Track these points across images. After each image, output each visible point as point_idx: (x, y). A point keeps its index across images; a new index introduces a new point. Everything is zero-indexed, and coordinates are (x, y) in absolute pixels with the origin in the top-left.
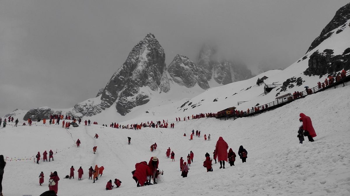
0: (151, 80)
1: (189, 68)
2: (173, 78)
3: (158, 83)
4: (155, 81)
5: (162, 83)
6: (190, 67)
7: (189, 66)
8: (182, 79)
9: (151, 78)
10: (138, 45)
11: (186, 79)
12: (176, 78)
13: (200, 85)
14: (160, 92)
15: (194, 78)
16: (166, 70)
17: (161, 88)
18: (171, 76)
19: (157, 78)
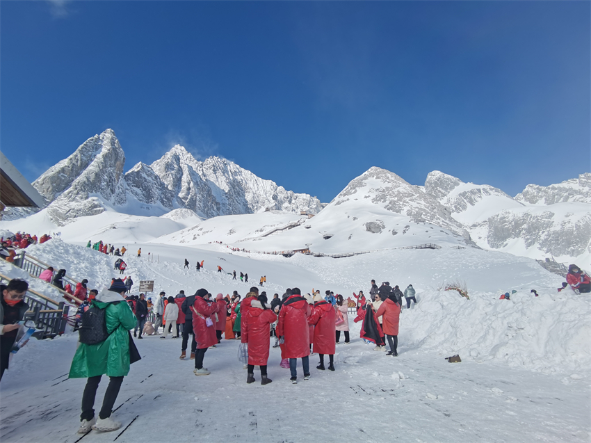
0: (104, 186)
1: (152, 180)
2: (131, 188)
3: (113, 191)
4: (109, 188)
5: (117, 191)
8: (142, 191)
10: (92, 140)
11: (146, 192)
12: (135, 189)
13: (163, 202)
14: (114, 203)
15: (156, 193)
16: (122, 177)
17: (115, 198)
18: (128, 186)
19: (112, 185)
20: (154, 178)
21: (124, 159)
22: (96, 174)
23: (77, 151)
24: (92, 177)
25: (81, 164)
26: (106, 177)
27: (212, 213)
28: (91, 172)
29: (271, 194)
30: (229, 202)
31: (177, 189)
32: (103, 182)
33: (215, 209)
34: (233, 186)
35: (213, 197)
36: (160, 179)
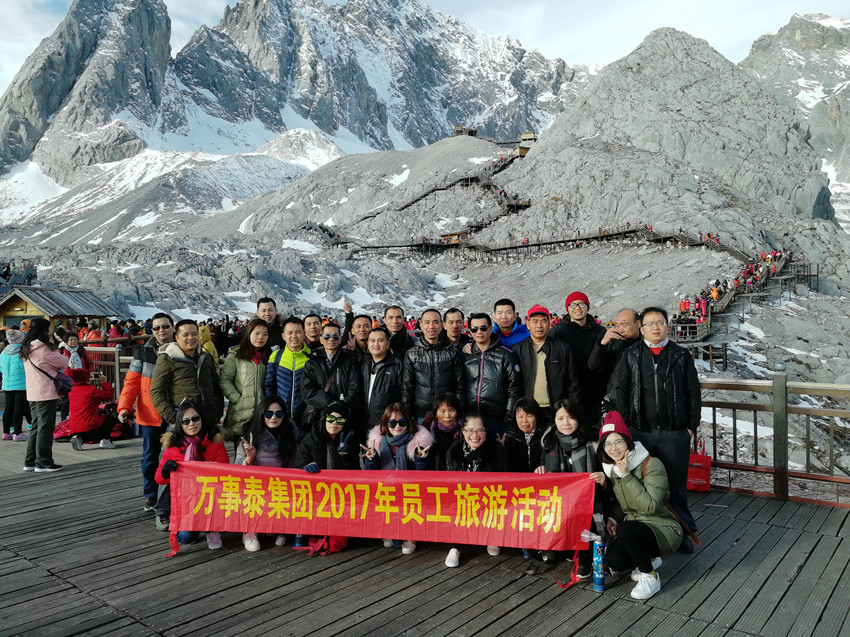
0: (136, 91)
1: (233, 66)
2: (192, 89)
3: (155, 101)
4: (148, 95)
5: (165, 100)
6: (236, 65)
7: (232, 62)
8: (216, 95)
9: (138, 84)
11: (225, 96)
12: (200, 90)
13: (261, 115)
14: (163, 127)
15: (246, 96)
16: (171, 65)
17: (163, 115)
18: (187, 85)
19: (151, 87)
20: (236, 61)
21: (168, 21)
22: (116, 65)
24: (110, 73)
25: (84, 45)
26: (137, 71)
27: (371, 130)
28: (105, 62)
29: (508, 72)
30: (407, 100)
31: (289, 81)
32: (133, 83)
33: (376, 120)
34: (414, 58)
35: (371, 91)
36: (249, 61)
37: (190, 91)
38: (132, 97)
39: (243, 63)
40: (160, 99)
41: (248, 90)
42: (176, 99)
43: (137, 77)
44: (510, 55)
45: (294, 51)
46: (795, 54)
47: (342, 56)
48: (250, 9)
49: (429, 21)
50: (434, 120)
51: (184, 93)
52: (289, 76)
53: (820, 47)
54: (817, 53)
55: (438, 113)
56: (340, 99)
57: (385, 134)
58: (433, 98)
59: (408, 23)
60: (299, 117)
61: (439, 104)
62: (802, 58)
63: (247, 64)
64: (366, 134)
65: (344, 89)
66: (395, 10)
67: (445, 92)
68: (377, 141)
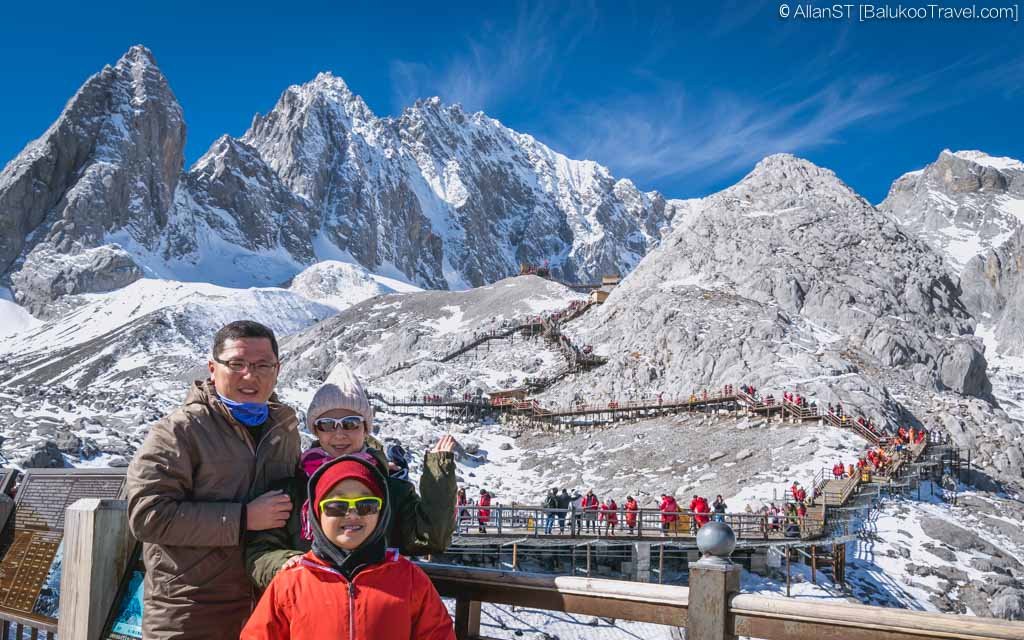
0: (138, 208)
1: (258, 184)
2: (205, 208)
3: (161, 220)
4: (152, 214)
5: (172, 219)
6: (261, 182)
7: (258, 179)
8: (235, 217)
9: (140, 200)
10: (97, 81)
11: (246, 218)
12: (216, 210)
13: (288, 244)
14: (167, 252)
15: (271, 220)
16: (183, 180)
17: (168, 239)
18: (200, 203)
19: (157, 204)
20: (263, 179)
21: (183, 128)
22: (116, 177)
23: (63, 116)
24: (107, 181)
25: (78, 151)
26: (141, 184)
27: (422, 268)
28: (102, 173)
29: (594, 205)
30: (468, 234)
31: (325, 205)
32: (136, 198)
33: (429, 255)
34: (481, 185)
35: (425, 220)
36: (278, 179)
37: (203, 211)
38: (133, 216)
39: (270, 180)
40: (166, 220)
41: (274, 213)
42: (186, 220)
43: (140, 192)
44: (597, 186)
45: (333, 169)
46: (945, 197)
47: (391, 178)
48: (284, 119)
49: (499, 142)
50: (500, 259)
51: (197, 213)
52: (326, 199)
53: (975, 191)
54: (973, 197)
55: (506, 251)
56: (386, 228)
57: (439, 273)
58: (500, 232)
59: (475, 143)
60: (335, 248)
61: (506, 239)
62: (953, 202)
63: (275, 182)
64: (416, 271)
65: (392, 217)
66: (459, 126)
67: (516, 225)
68: (428, 280)
